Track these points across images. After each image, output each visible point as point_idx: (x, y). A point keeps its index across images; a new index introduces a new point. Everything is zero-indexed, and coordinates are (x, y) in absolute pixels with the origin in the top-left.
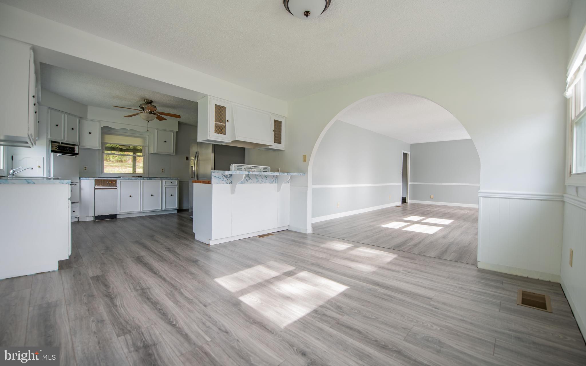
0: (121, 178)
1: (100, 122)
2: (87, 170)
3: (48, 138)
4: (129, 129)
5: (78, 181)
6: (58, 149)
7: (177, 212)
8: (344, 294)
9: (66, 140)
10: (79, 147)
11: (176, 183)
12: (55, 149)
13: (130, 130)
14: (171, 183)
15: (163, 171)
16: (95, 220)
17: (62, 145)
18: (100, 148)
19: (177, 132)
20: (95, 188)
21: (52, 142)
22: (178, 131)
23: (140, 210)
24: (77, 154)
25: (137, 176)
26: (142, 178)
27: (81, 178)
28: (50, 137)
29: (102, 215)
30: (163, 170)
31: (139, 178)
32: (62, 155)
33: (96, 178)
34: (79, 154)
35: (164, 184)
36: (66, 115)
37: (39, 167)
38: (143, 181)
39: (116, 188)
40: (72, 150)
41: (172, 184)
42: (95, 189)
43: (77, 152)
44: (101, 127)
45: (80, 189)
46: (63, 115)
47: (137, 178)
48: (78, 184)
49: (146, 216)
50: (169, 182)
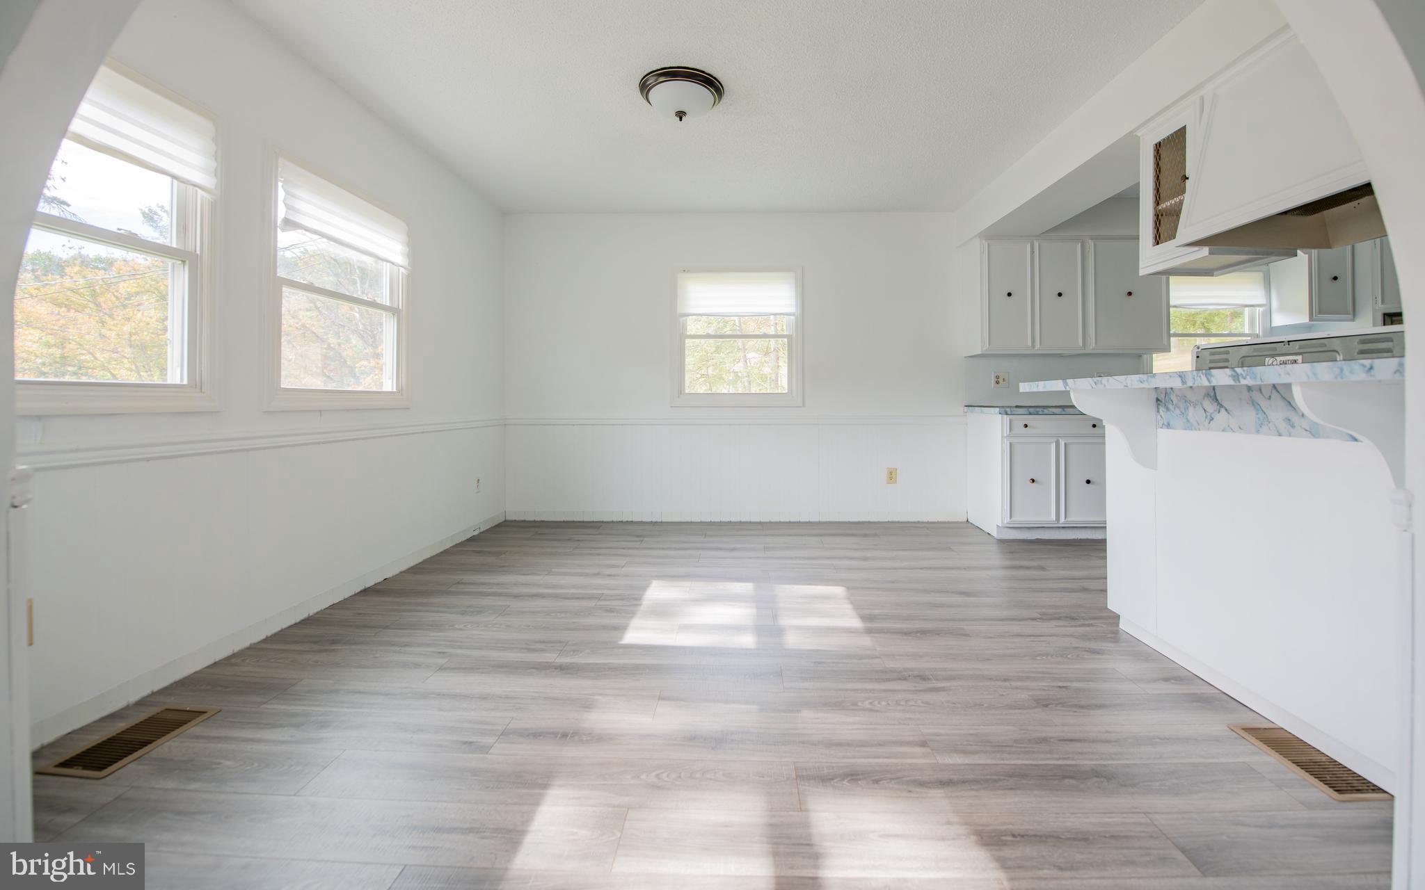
8: (622, 629)
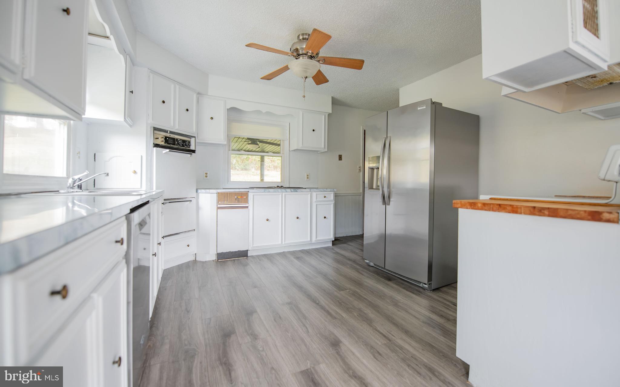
0: (255, 190)
1: (225, 101)
2: (208, 177)
3: (149, 122)
4: (264, 111)
5: (194, 195)
6: (165, 142)
7: (332, 245)
9: (177, 127)
10: (197, 141)
11: (331, 196)
12: (161, 142)
13: (266, 112)
14: (325, 197)
15: (308, 178)
16: (218, 260)
17: (172, 136)
18: (226, 143)
19: (329, 115)
20: (219, 206)
21: (155, 129)
22: (331, 112)
23: (280, 243)
24: (194, 151)
25: (276, 186)
26: (283, 190)
27: (199, 191)
28: (151, 121)
29: (228, 251)
30: (308, 176)
31: (279, 190)
32: (170, 151)
33: (219, 191)
34: (196, 152)
35: (314, 199)
36: (177, 87)
37: (135, 172)
38: (285, 195)
39: (247, 207)
40: (186, 145)
41: (325, 199)
42: (218, 208)
43: (194, 149)
44: (227, 109)
45: (198, 208)
46: (173, 86)
47: (276, 190)
48: (194, 201)
49: (288, 252)
50: (321, 195)
